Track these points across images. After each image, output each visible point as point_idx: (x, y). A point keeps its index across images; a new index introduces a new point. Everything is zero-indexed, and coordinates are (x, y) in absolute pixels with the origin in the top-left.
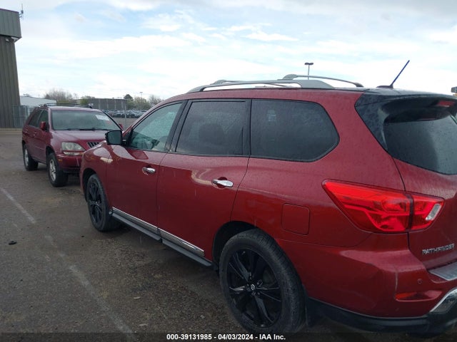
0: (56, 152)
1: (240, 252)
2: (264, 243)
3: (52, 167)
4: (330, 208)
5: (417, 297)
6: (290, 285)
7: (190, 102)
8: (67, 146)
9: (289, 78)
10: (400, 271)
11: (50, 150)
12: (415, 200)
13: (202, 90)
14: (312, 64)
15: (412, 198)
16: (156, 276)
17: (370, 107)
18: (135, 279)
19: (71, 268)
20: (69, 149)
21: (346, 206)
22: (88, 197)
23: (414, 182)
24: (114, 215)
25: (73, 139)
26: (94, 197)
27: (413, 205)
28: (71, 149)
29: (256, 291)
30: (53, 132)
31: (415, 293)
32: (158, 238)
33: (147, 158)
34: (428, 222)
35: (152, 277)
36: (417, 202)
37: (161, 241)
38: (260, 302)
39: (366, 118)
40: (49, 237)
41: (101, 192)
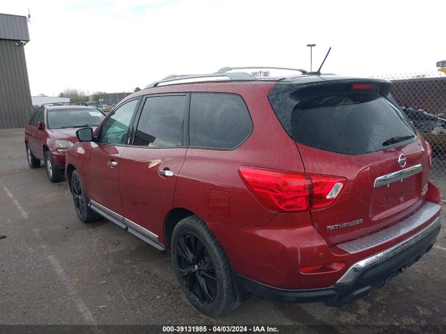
0: (51, 149)
1: (185, 236)
2: (201, 226)
3: (49, 164)
4: (243, 190)
5: (323, 269)
6: (221, 264)
7: (144, 98)
8: (61, 144)
9: (223, 71)
10: (302, 246)
11: (46, 148)
12: (314, 181)
13: (156, 85)
14: (314, 45)
15: (311, 179)
16: (126, 262)
17: (280, 96)
18: (105, 266)
19: (50, 258)
20: (62, 147)
21: (256, 189)
22: (73, 191)
23: (315, 164)
24: (92, 207)
25: (65, 137)
26: (76, 190)
27: (312, 186)
28: (65, 146)
29: (199, 270)
30: (48, 131)
31: (321, 266)
32: (124, 227)
33: (118, 153)
34: (330, 200)
35: (122, 262)
36: (316, 183)
37: (127, 228)
38: (202, 281)
39: (275, 106)
40: (36, 231)
41: (81, 186)
